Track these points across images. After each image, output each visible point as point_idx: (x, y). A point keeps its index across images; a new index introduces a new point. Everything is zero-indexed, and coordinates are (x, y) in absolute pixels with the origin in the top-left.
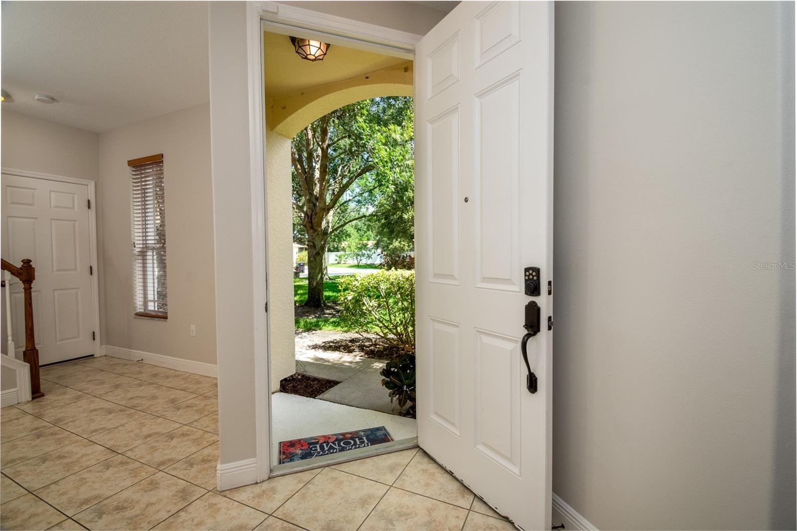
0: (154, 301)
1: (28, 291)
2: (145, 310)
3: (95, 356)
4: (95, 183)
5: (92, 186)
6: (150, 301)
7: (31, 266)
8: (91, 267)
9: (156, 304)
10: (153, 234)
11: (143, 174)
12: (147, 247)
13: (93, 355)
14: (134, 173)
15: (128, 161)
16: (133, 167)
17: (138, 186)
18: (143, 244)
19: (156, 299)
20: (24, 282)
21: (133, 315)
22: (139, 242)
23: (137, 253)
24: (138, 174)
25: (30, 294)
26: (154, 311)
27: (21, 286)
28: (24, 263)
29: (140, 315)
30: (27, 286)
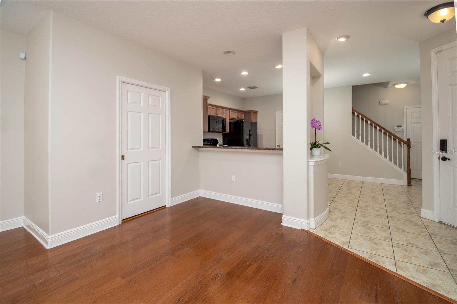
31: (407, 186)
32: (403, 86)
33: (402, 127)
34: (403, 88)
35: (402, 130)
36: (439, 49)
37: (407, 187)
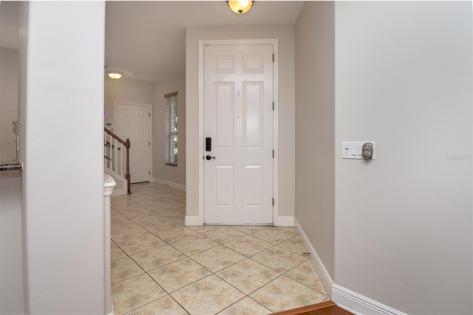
0: (173, 158)
1: (128, 151)
2: (169, 162)
3: (150, 182)
4: (152, 105)
5: (151, 107)
6: (172, 158)
7: (129, 141)
8: (149, 142)
9: (174, 159)
10: (173, 126)
11: (170, 100)
12: (171, 134)
13: (149, 181)
14: (167, 100)
15: (165, 95)
16: (166, 98)
17: (168, 106)
18: (169, 132)
19: (174, 157)
20: (127, 147)
21: (165, 164)
22: (168, 131)
23: (167, 136)
24: (168, 101)
25: (129, 152)
26: (173, 163)
27: (126, 149)
28: (127, 140)
29: (167, 164)
30: (128, 149)
31: (126, 195)
32: (118, 76)
33: (111, 125)
34: (117, 79)
35: (112, 129)
36: (207, 42)
37: (126, 197)
